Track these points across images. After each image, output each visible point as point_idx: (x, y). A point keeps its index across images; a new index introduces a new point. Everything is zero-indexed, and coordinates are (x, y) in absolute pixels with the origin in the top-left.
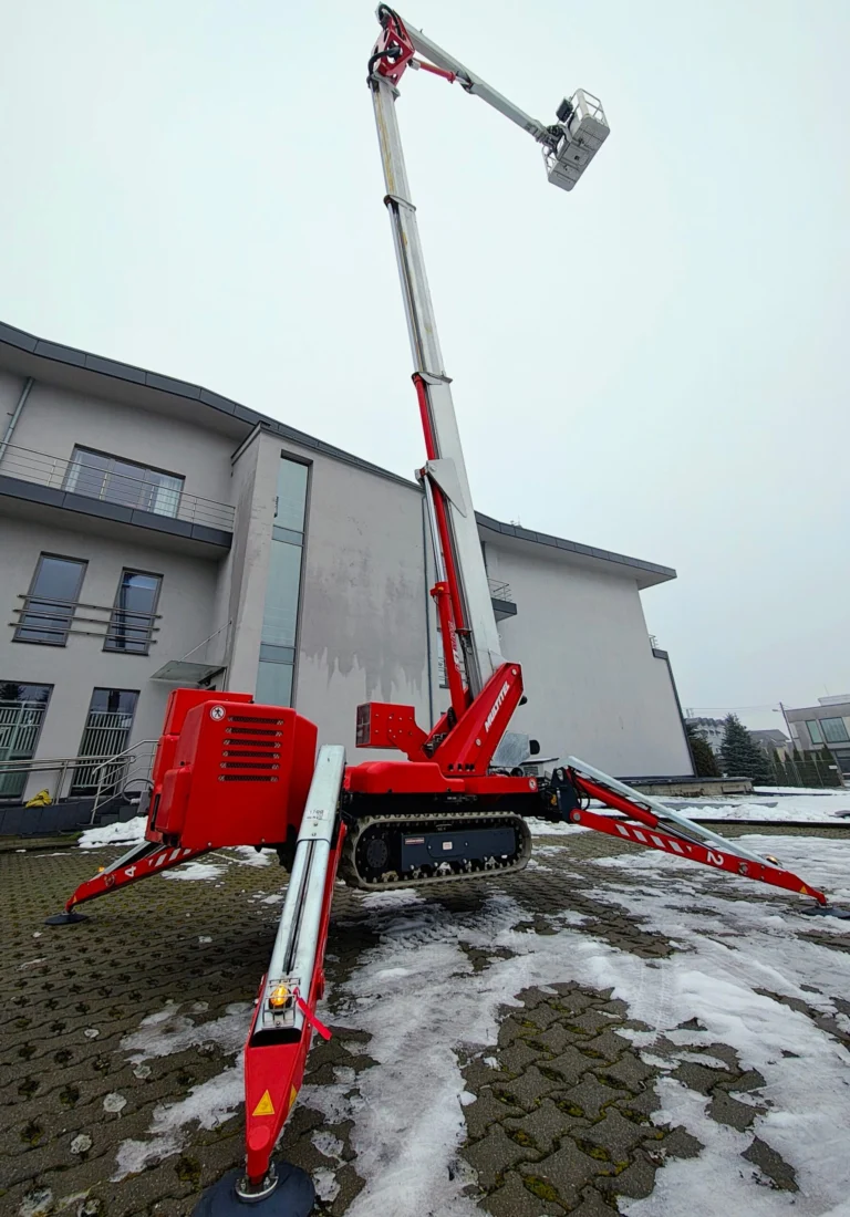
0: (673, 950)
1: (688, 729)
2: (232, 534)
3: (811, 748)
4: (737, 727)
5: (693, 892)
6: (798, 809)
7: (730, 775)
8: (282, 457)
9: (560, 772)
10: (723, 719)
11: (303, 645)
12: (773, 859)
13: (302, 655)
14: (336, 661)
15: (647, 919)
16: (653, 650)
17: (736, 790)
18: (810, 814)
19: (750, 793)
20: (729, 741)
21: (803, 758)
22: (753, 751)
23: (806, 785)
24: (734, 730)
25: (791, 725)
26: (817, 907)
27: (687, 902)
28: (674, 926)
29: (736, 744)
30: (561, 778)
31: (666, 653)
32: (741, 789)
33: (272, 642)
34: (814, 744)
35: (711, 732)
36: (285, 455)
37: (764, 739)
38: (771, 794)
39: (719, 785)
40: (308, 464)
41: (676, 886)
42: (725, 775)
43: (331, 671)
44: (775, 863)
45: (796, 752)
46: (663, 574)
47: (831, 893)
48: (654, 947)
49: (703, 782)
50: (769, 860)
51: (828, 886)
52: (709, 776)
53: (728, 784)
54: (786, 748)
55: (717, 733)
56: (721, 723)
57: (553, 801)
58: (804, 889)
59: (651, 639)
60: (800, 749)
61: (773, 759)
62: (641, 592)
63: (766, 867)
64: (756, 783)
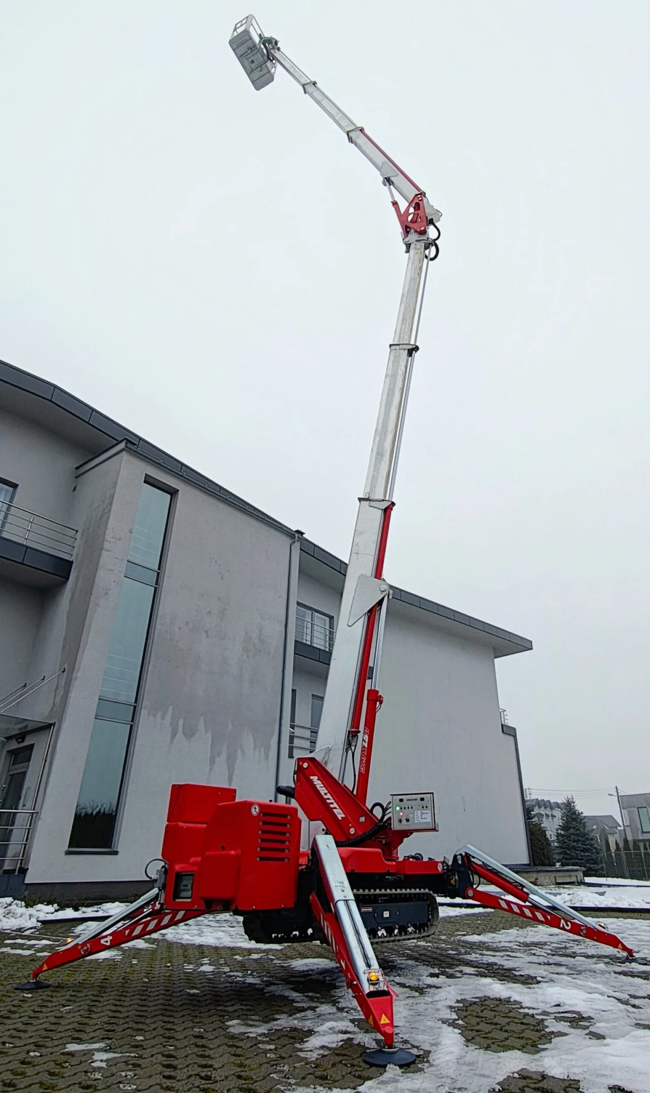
0: (539, 982)
1: (527, 812)
2: (72, 563)
3: (641, 838)
4: (574, 813)
5: (545, 955)
6: (623, 897)
7: (563, 865)
8: (145, 482)
9: (459, 857)
10: (560, 801)
11: (146, 702)
12: (603, 925)
13: (143, 714)
14: (181, 723)
15: (518, 969)
16: (502, 725)
17: (568, 880)
18: (631, 901)
19: (582, 883)
20: (565, 828)
21: (631, 848)
22: (587, 839)
23: (632, 877)
24: (571, 816)
25: (625, 812)
26: (627, 958)
27: (541, 960)
28: (538, 972)
29: (572, 831)
30: (460, 862)
31: (514, 729)
32: (573, 879)
33: (110, 696)
34: (643, 832)
35: (547, 815)
36: (149, 481)
37: (597, 825)
38: (600, 885)
39: (553, 874)
40: (173, 493)
41: (533, 952)
42: (558, 865)
43: (173, 736)
44: (604, 928)
45: (626, 841)
46: (520, 645)
47: (638, 952)
48: (529, 981)
49: (539, 871)
50: (600, 925)
51: (636, 949)
52: (544, 865)
53: (562, 874)
54: (617, 836)
55: (553, 816)
56: (558, 805)
57: (453, 882)
58: (620, 946)
59: (501, 713)
60: (630, 838)
61: (604, 848)
62: (496, 660)
63: (598, 930)
64: (586, 874)
